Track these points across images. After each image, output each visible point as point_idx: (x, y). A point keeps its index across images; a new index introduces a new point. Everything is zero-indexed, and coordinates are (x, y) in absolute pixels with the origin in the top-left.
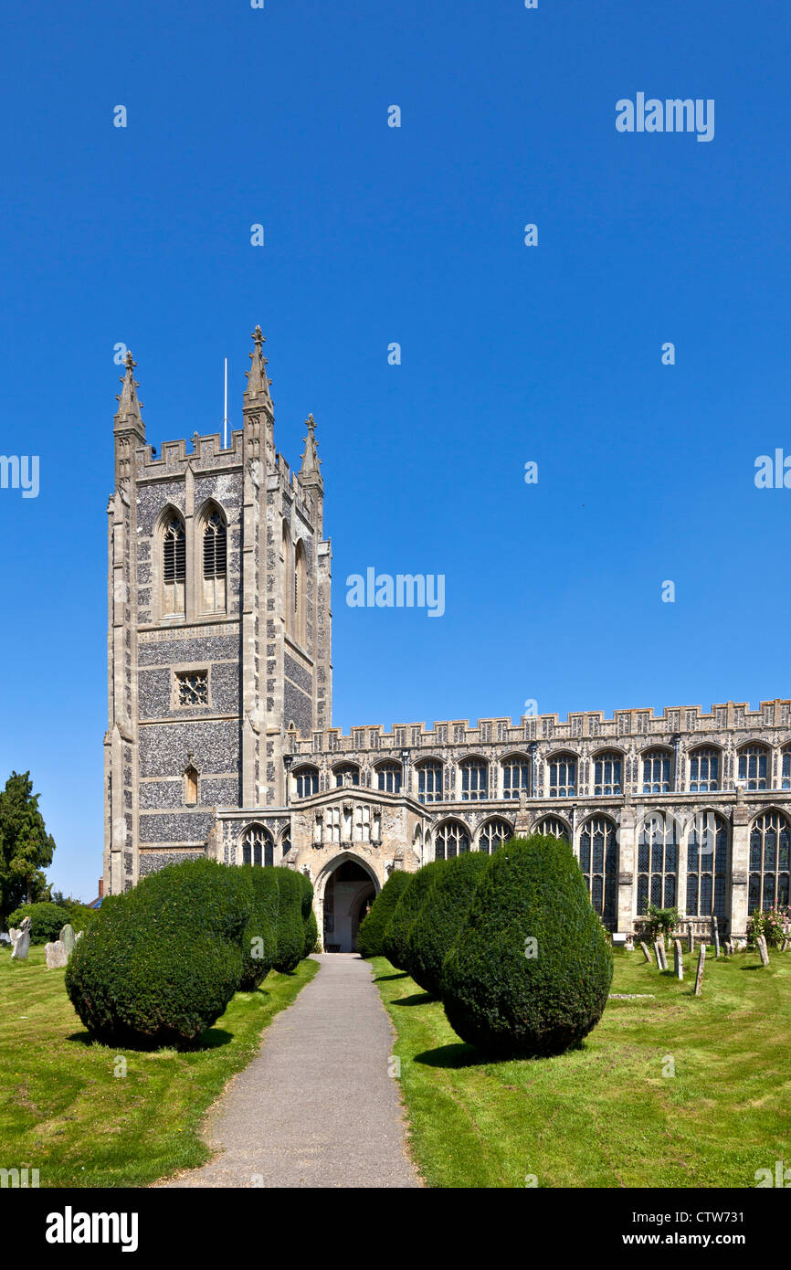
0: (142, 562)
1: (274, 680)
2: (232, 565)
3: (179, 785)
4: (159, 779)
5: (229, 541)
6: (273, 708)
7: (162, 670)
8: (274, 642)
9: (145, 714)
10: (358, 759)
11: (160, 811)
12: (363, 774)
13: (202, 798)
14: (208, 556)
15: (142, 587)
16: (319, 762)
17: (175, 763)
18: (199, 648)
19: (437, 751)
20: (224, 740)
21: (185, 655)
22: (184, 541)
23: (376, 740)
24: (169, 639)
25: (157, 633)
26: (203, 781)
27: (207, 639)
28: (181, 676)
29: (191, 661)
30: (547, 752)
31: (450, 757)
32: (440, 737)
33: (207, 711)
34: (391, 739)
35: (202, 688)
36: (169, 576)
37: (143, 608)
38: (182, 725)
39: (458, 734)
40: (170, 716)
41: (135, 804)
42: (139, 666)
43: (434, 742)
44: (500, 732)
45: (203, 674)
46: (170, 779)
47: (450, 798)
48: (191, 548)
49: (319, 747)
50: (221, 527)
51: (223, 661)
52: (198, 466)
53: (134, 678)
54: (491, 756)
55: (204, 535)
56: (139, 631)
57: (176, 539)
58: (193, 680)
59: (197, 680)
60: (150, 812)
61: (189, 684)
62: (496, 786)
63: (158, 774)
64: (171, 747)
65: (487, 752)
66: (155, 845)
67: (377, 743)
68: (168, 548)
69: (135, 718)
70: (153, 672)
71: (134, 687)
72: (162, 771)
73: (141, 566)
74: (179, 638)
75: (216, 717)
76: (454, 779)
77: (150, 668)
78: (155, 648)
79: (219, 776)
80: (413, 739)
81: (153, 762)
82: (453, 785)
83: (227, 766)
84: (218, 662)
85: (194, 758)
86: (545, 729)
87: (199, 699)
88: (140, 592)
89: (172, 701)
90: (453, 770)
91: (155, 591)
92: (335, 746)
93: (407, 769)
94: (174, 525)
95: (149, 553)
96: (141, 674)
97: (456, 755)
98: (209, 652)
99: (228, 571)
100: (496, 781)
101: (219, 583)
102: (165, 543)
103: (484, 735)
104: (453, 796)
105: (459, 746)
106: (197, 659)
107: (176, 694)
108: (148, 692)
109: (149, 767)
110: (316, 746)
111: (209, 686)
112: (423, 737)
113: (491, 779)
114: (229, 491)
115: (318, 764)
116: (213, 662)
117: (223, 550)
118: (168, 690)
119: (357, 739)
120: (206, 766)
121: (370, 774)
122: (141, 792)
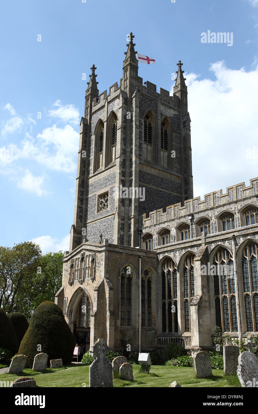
9: (88, 218)
10: (169, 226)
12: (172, 234)
19: (207, 212)
31: (213, 216)
32: (207, 203)
33: (108, 212)
34: (184, 210)
39: (217, 199)
40: (95, 218)
43: (204, 207)
49: (153, 222)
54: (235, 210)
59: (106, 197)
65: (232, 208)
70: (91, 197)
75: (111, 214)
89: (96, 210)
93: (191, 228)
97: (215, 214)
103: (230, 197)
105: (217, 207)
107: (99, 206)
110: (152, 222)
112: (199, 205)
115: (152, 233)
119: (169, 214)
121: (175, 234)
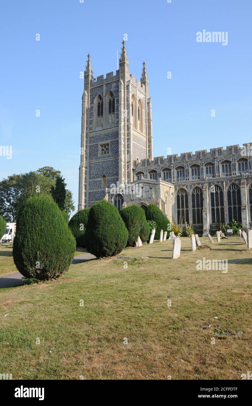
0: (91, 112)
1: (129, 144)
2: (116, 109)
3: (100, 181)
4: (95, 180)
5: (116, 102)
6: (129, 153)
7: (96, 145)
8: (129, 132)
9: (91, 159)
10: (156, 169)
11: (95, 190)
12: (158, 173)
13: (107, 185)
14: (110, 108)
15: (91, 119)
16: (144, 170)
17: (99, 174)
18: (107, 136)
19: (182, 163)
20: (114, 165)
21: (103, 139)
22: (103, 104)
23: (162, 161)
24: (98, 134)
25: (95, 133)
26: (107, 179)
27: (109, 133)
28: (102, 146)
29: (104, 141)
30: (220, 161)
31: (187, 165)
32: (183, 158)
33: (109, 156)
34: (167, 160)
35: (108, 149)
36: (99, 115)
37: (91, 126)
38: (101, 161)
39: (189, 157)
40: (98, 159)
41: (88, 189)
42: (90, 144)
43: (181, 160)
44: (203, 155)
45: (108, 145)
46: (98, 179)
47: (187, 180)
48: (105, 106)
49: (144, 165)
50: (114, 98)
51: (113, 140)
52: (107, 82)
53: (88, 148)
54: (200, 164)
55: (109, 102)
56: (90, 133)
57: (101, 104)
58: (105, 147)
59: (106, 146)
60: (92, 191)
61: (104, 148)
62: (203, 174)
63: (94, 178)
64: (98, 169)
65: (199, 163)
66: (93, 202)
67: (162, 162)
68: (99, 107)
69: (88, 160)
70: (93, 145)
71: (88, 151)
72: (96, 177)
73: (90, 113)
74: (101, 134)
75: (111, 158)
76: (188, 173)
77: (92, 144)
78: (94, 138)
79: (112, 177)
80: (174, 160)
81: (93, 174)
82: (188, 175)
83: (115, 174)
84: (112, 140)
85: (105, 172)
86: (219, 153)
87: (107, 152)
88: (90, 121)
89: (98, 154)
90: (188, 170)
91: (95, 120)
92: (149, 164)
93: (172, 171)
94: (100, 99)
95: (93, 109)
96: (90, 146)
97: (189, 165)
98: (109, 137)
99: (115, 111)
100: (203, 172)
101: (113, 115)
102: (98, 106)
103: (198, 157)
104: (189, 179)
105: (190, 161)
106: (106, 140)
107: (100, 152)
108: (92, 152)
109: (92, 176)
111: (109, 148)
112: (177, 159)
113: (201, 172)
114: (115, 88)
116: (111, 140)
117: (114, 106)
118: (98, 151)
119: (156, 161)
120: (108, 174)
121: (160, 173)
122: (89, 184)
